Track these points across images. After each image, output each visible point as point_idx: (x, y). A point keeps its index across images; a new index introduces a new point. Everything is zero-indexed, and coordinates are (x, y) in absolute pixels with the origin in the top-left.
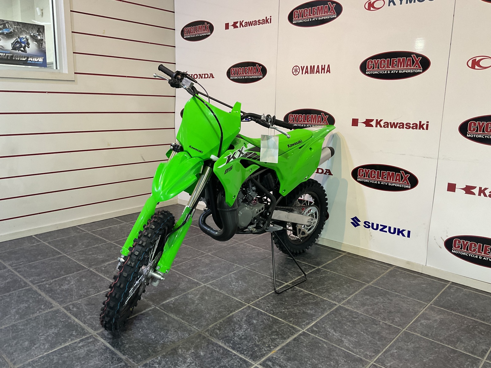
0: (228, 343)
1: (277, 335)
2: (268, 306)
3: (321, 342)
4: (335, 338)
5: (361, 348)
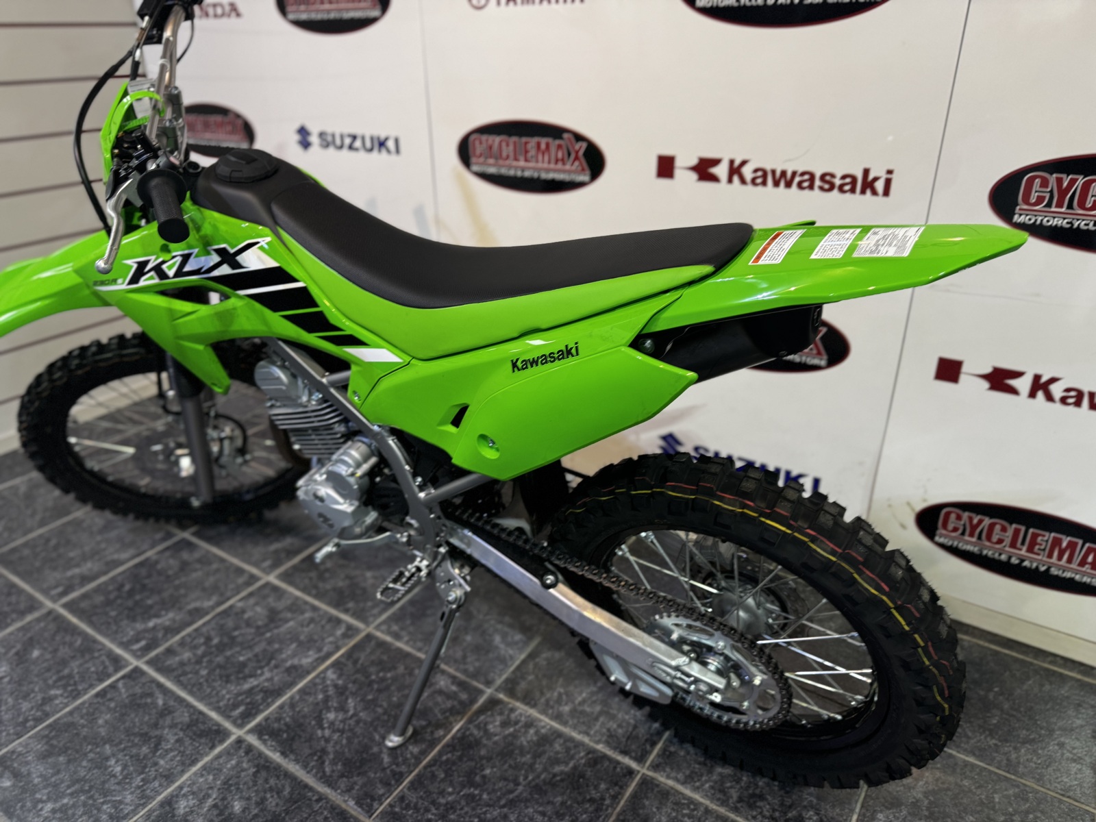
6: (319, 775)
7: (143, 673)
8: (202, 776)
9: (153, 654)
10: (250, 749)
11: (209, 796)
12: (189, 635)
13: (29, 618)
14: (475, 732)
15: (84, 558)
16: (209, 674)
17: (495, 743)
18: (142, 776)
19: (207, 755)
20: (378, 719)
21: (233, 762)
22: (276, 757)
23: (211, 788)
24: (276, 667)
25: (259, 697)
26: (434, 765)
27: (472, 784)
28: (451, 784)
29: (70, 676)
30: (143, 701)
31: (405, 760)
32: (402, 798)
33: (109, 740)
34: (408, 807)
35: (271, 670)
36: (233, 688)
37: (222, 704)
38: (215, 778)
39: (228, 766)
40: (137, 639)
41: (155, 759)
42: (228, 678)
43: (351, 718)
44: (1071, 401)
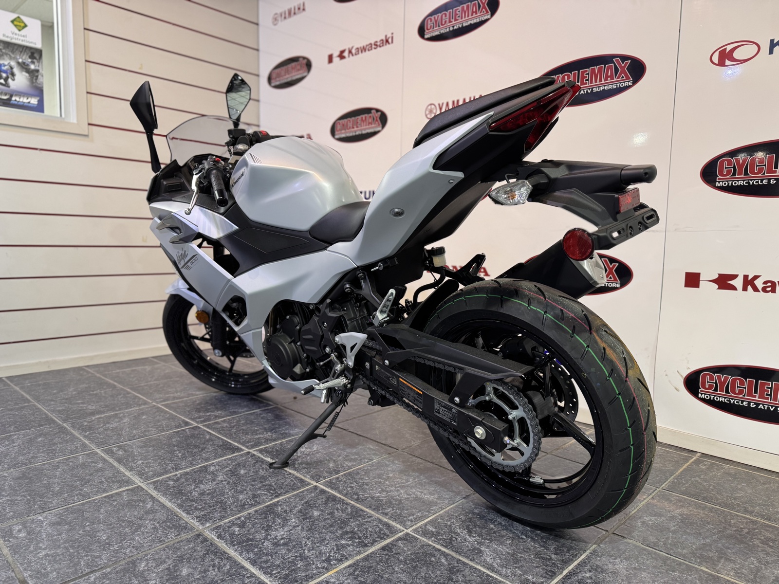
0: (248, 553)
1: (352, 538)
2: (352, 487)
3: (436, 553)
4: (468, 547)
5: (516, 567)
7: (199, 428)
8: (225, 460)
9: (207, 423)
10: (254, 455)
11: (227, 467)
12: (229, 419)
13: (143, 407)
14: (387, 462)
15: (177, 392)
16: (237, 431)
18: (192, 458)
19: (229, 455)
21: (244, 458)
23: (230, 465)
24: (275, 432)
25: (263, 441)
27: (380, 478)
28: (368, 476)
29: (160, 425)
30: (198, 436)
31: (343, 467)
32: (338, 478)
33: (178, 446)
34: (341, 481)
35: (272, 433)
36: (249, 437)
37: (241, 441)
38: (232, 462)
39: (241, 459)
40: (199, 418)
41: (201, 454)
42: (247, 434)
43: (314, 451)
44: (769, 289)
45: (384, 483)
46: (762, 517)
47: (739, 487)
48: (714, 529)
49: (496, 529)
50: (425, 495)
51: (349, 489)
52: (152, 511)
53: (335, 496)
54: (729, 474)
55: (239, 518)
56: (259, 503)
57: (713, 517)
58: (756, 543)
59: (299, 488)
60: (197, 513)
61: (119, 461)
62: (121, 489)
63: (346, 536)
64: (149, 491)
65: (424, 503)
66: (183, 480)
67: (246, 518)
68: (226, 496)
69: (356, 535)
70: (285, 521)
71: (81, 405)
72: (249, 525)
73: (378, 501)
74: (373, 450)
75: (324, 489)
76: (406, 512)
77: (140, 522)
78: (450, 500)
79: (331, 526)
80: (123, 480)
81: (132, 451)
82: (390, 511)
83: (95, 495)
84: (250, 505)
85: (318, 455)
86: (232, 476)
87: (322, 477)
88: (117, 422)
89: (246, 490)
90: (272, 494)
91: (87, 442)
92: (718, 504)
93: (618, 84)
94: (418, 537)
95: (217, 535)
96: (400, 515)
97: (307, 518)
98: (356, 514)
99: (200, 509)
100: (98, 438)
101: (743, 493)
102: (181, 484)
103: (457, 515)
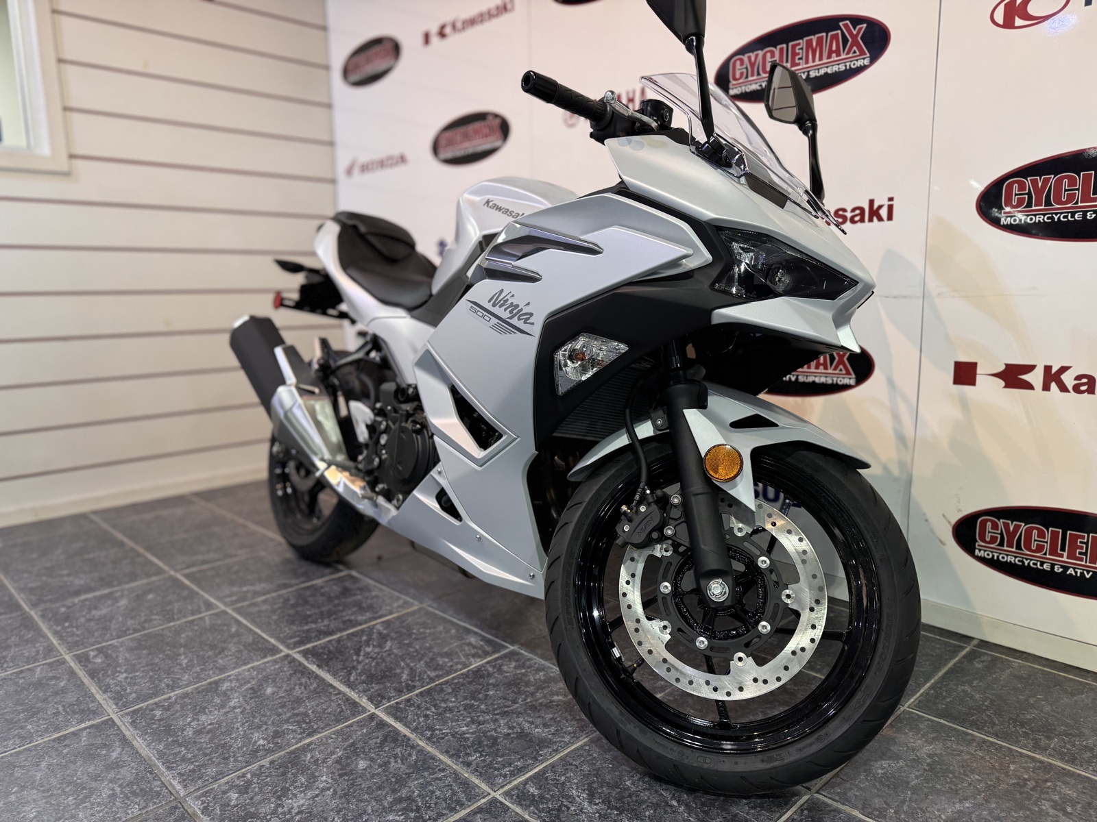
2: (427, 716)
6: (343, 681)
7: (225, 613)
8: (249, 671)
9: (240, 605)
10: (294, 660)
11: (249, 682)
12: (273, 597)
13: (154, 578)
14: (490, 669)
15: (209, 551)
16: (279, 619)
17: (506, 677)
18: (201, 667)
19: (257, 661)
20: (409, 654)
21: (277, 667)
22: (314, 668)
23: (253, 679)
24: (335, 619)
25: (313, 635)
26: (444, 684)
27: (473, 698)
28: (456, 696)
29: (171, 610)
30: (221, 628)
31: (421, 679)
32: (409, 700)
33: (185, 646)
34: (413, 705)
35: (330, 621)
36: (295, 628)
37: (281, 635)
38: (258, 674)
39: (272, 668)
40: (230, 596)
41: (216, 659)
42: (293, 623)
43: (385, 652)
44: (1084, 388)
45: (478, 706)
46: (1062, 757)
47: (1032, 701)
48: (980, 781)
49: (633, 789)
50: (536, 727)
51: (421, 719)
52: (117, 765)
53: (397, 732)
54: (1019, 678)
55: (244, 775)
56: (281, 748)
57: (983, 758)
58: (1044, 808)
59: (347, 719)
60: (183, 768)
61: (92, 674)
62: (83, 725)
63: (398, 806)
64: (123, 728)
65: (532, 742)
66: (178, 707)
67: (254, 775)
68: (234, 735)
69: (414, 804)
70: (313, 778)
71: (66, 579)
72: (255, 788)
73: (461, 741)
74: (474, 647)
75: (384, 720)
76: (500, 759)
77: (94, 785)
78: (572, 735)
79: (380, 788)
80: (89, 709)
81: (117, 657)
82: (475, 759)
83: (40, 736)
84: (266, 750)
85: (388, 659)
86: (251, 698)
87: (385, 699)
88: (109, 606)
89: (266, 723)
90: (304, 730)
91: (55, 642)
92: (993, 734)
93: (848, 64)
94: (510, 805)
95: (201, 807)
96: (490, 766)
97: (346, 774)
98: (422, 766)
99: (190, 759)
100: (73, 635)
101: (1036, 712)
102: (172, 715)
103: (577, 763)
